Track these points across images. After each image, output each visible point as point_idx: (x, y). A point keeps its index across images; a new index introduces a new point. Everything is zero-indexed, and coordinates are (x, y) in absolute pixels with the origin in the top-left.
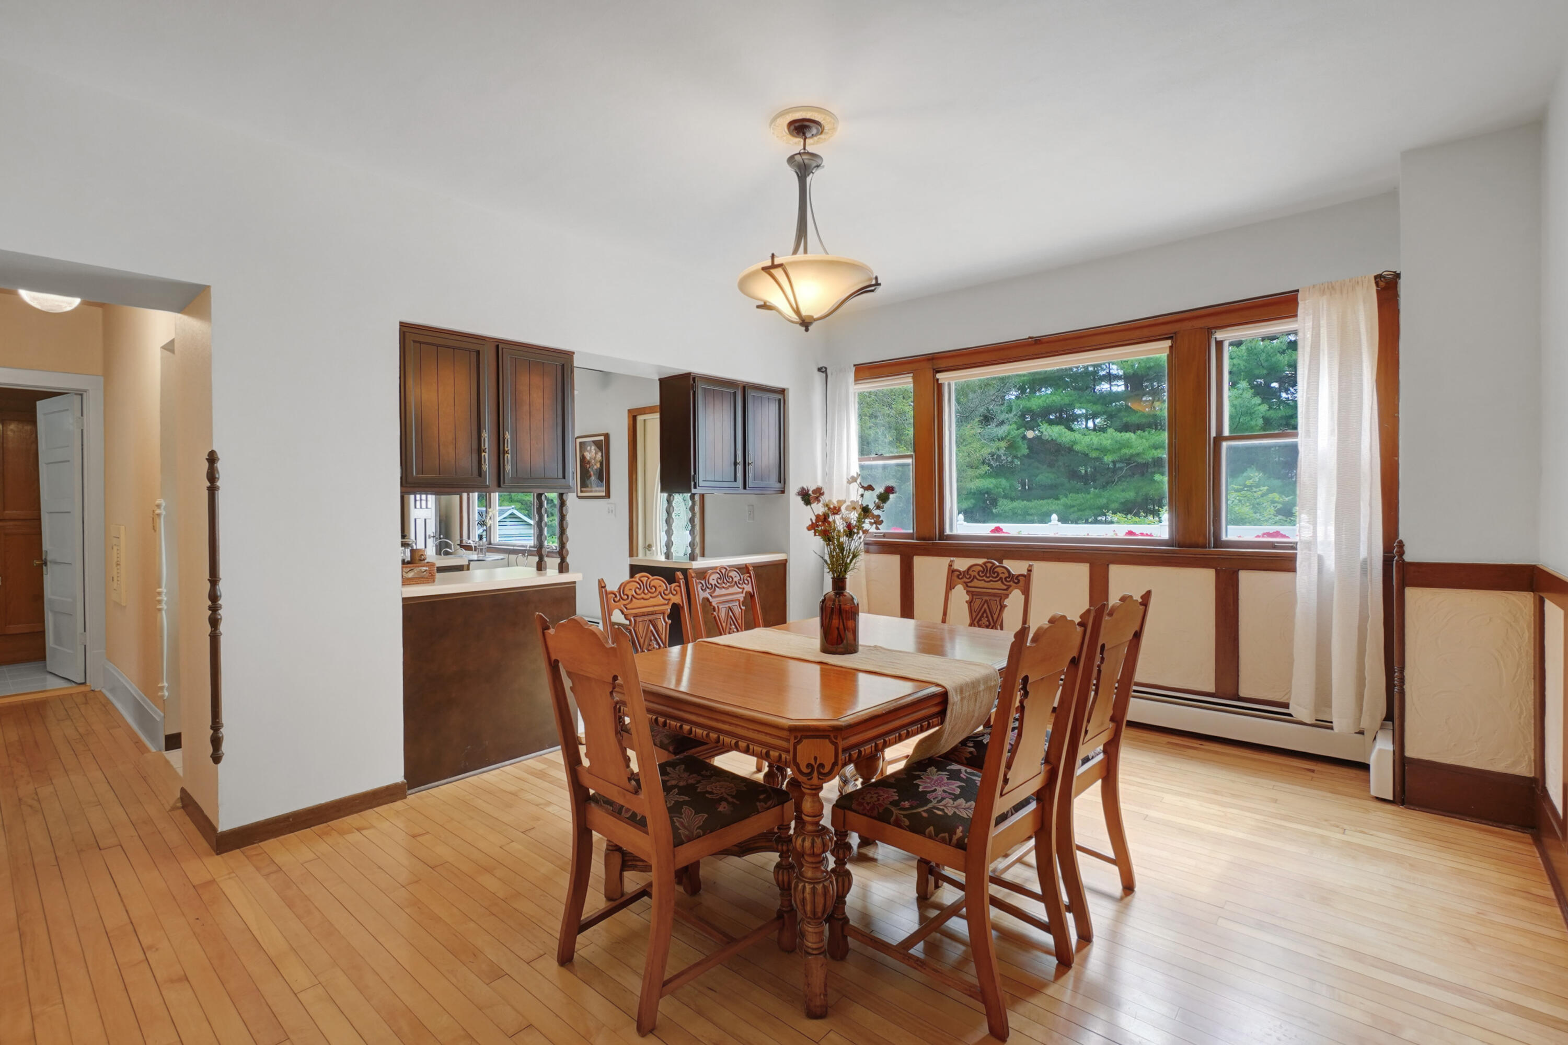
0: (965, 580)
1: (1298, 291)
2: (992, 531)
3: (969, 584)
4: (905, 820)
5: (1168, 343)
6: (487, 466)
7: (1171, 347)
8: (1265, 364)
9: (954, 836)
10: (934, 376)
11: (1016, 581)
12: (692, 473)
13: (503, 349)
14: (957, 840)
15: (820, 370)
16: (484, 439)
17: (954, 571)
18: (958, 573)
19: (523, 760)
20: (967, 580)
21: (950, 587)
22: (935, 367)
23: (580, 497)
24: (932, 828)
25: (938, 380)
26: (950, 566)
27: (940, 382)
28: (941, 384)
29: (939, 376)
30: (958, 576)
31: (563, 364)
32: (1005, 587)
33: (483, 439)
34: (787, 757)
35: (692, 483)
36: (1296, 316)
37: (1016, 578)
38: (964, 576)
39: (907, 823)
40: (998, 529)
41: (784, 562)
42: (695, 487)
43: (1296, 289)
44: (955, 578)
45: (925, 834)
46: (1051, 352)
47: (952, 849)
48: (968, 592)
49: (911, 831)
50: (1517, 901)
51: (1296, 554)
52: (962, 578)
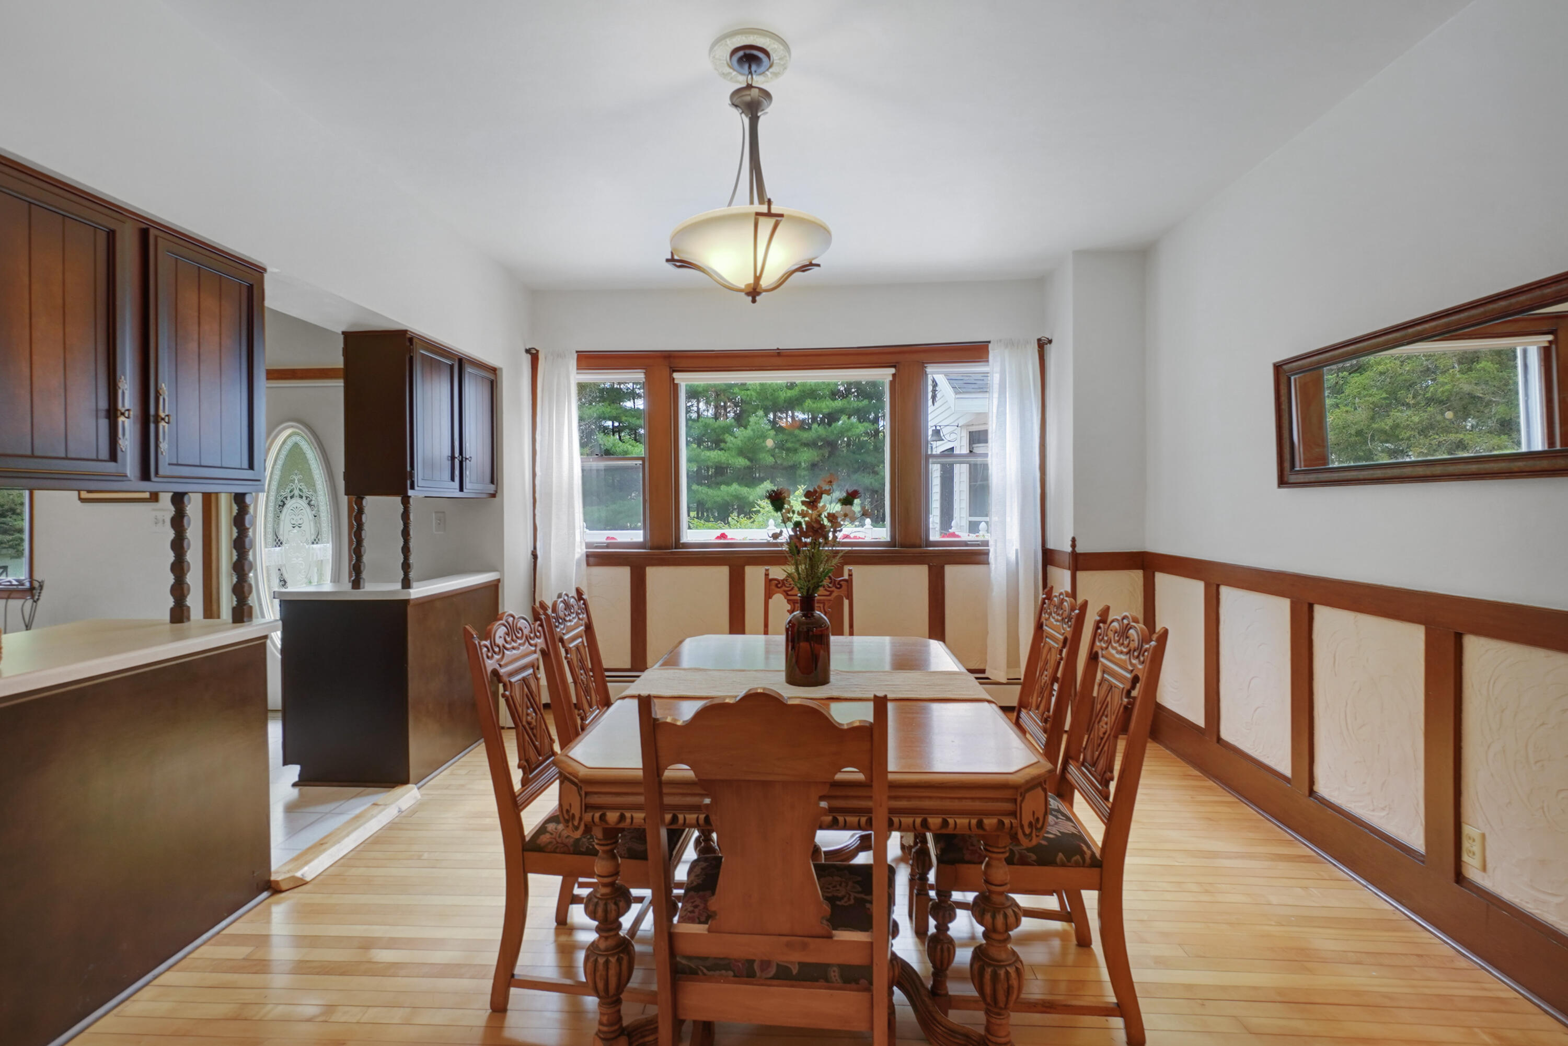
0: (784, 588)
1: (989, 342)
2: (718, 538)
3: (789, 593)
4: (1031, 854)
5: (893, 370)
6: (127, 443)
7: (894, 375)
8: (770, 398)
9: (1085, 856)
10: (671, 375)
11: (838, 586)
12: (408, 469)
13: (156, 237)
14: (1090, 858)
15: (528, 351)
16: (123, 393)
17: (771, 580)
18: (776, 582)
19: (189, 953)
20: (787, 589)
21: (768, 596)
22: (672, 366)
23: (83, 500)
24: (1060, 855)
25: (674, 379)
26: (767, 575)
27: (676, 382)
28: (677, 384)
29: (676, 375)
30: (777, 586)
31: (252, 286)
32: (828, 593)
33: (120, 392)
34: (1013, 821)
35: (409, 482)
36: (988, 361)
37: (839, 584)
38: (784, 584)
39: (1034, 857)
40: (723, 536)
41: (495, 583)
42: (412, 487)
43: (988, 340)
44: (773, 587)
45: (1056, 863)
46: (794, 365)
47: (1086, 870)
48: (789, 601)
49: (1039, 865)
50: (1185, 783)
51: (989, 550)
52: (781, 587)
